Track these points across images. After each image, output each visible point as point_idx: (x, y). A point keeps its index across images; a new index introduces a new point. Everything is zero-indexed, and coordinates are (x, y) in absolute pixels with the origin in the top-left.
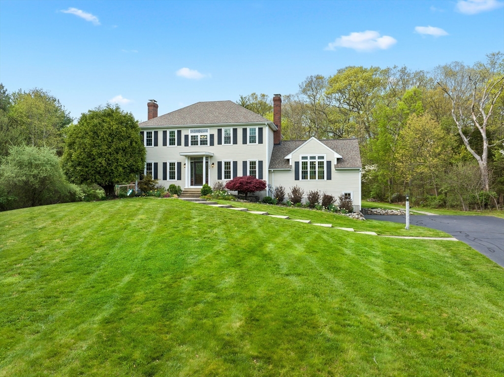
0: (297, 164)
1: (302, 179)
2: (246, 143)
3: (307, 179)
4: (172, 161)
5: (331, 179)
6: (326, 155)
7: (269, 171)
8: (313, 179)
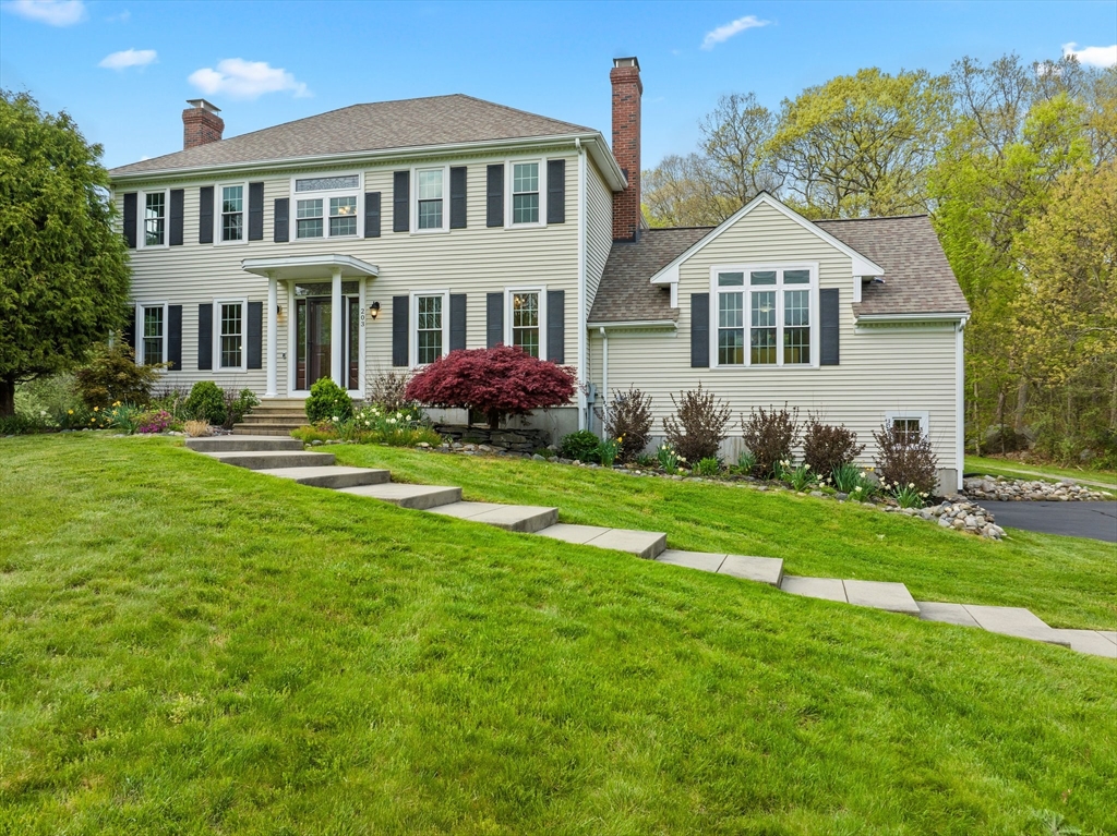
0: (700, 302)
1: (722, 361)
2: (501, 224)
3: (741, 361)
4: (231, 299)
5: (836, 362)
6: (816, 264)
7: (590, 331)
8: (763, 361)
